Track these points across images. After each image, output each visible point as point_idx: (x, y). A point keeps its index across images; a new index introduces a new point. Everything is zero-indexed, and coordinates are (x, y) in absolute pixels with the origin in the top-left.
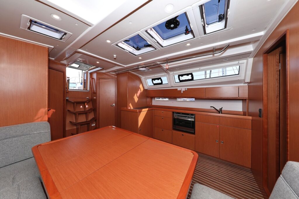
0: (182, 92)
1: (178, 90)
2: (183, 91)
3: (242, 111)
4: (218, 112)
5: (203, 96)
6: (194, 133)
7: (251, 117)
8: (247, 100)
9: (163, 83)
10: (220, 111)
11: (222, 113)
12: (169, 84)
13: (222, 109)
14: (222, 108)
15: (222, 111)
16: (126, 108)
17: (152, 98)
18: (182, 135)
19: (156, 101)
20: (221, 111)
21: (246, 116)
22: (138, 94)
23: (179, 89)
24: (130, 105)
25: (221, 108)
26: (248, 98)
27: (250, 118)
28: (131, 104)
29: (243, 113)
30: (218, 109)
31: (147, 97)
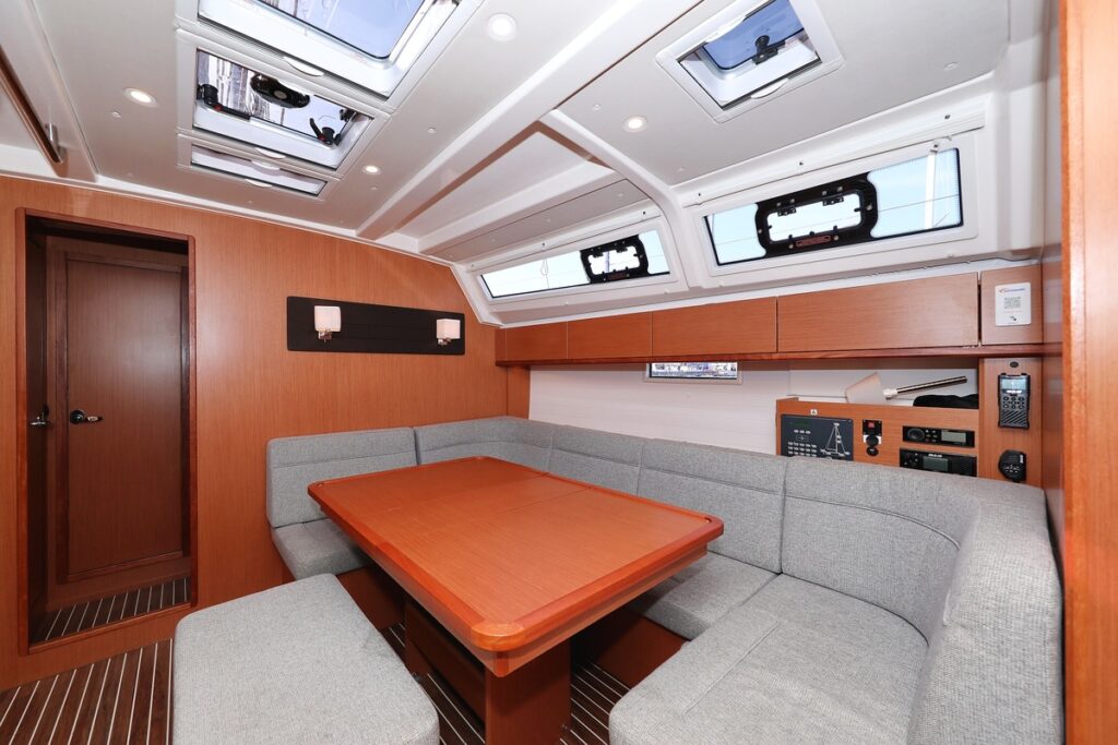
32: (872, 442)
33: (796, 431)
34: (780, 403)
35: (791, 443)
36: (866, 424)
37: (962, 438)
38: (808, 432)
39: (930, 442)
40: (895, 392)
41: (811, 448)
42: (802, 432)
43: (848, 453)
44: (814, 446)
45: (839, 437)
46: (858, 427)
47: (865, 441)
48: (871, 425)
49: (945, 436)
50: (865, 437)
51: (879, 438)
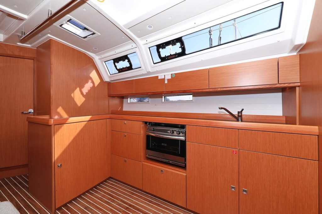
0: (166, 82)
1: (159, 78)
2: (168, 80)
3: (281, 114)
4: (234, 119)
5: (205, 87)
6: (184, 167)
7: (317, 127)
8: (297, 89)
9: (133, 67)
10: (239, 117)
11: (242, 121)
12: (143, 67)
13: (244, 113)
14: (243, 110)
15: (243, 117)
16: (47, 117)
17: (122, 97)
18: (162, 171)
19: (129, 103)
20: (241, 116)
21: (296, 124)
22: (86, 89)
23: (161, 76)
24: (60, 110)
25: (240, 111)
26: (299, 84)
27: (315, 129)
28: (63, 108)
29: (284, 119)
30: (235, 113)
31: (112, 96)
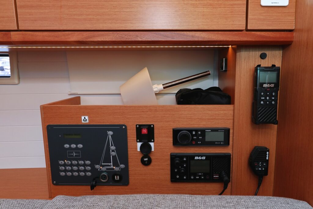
32: (146, 149)
33: (67, 146)
34: (46, 110)
35: (61, 162)
36: (139, 129)
37: (220, 137)
38: (80, 146)
39: (197, 145)
40: (161, 87)
41: (85, 165)
42: (73, 146)
43: (122, 166)
44: (88, 162)
45: (113, 148)
46: (132, 134)
47: (139, 150)
48: (145, 131)
49: (209, 137)
50: (139, 145)
51: (152, 144)
